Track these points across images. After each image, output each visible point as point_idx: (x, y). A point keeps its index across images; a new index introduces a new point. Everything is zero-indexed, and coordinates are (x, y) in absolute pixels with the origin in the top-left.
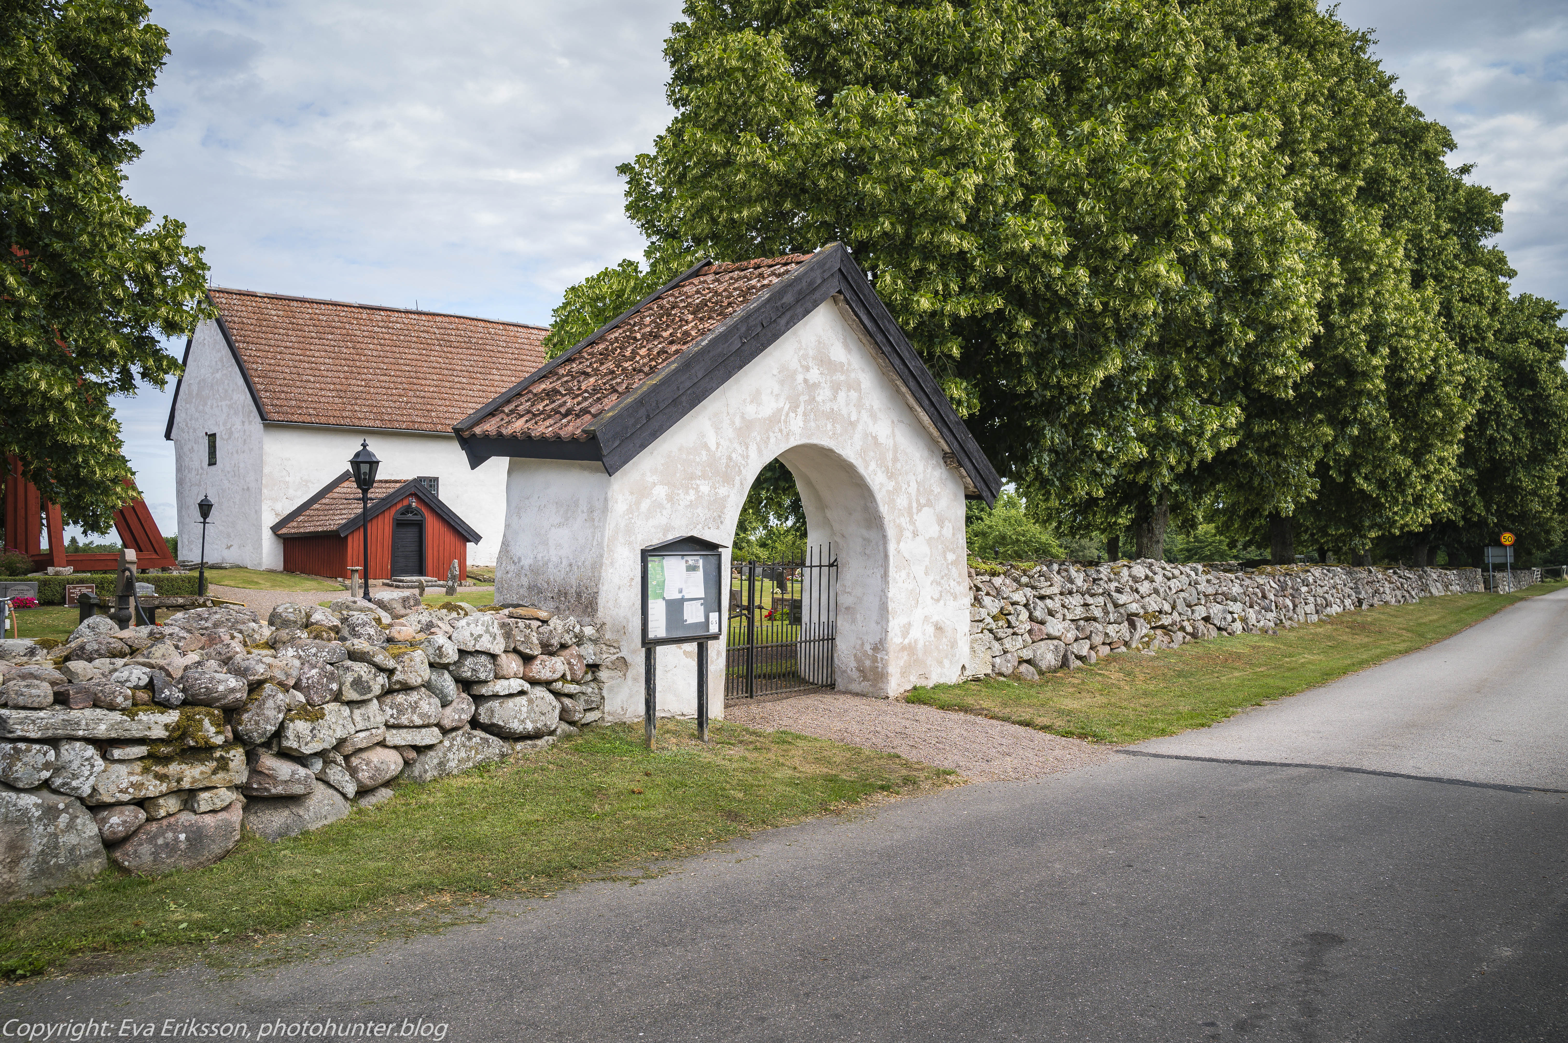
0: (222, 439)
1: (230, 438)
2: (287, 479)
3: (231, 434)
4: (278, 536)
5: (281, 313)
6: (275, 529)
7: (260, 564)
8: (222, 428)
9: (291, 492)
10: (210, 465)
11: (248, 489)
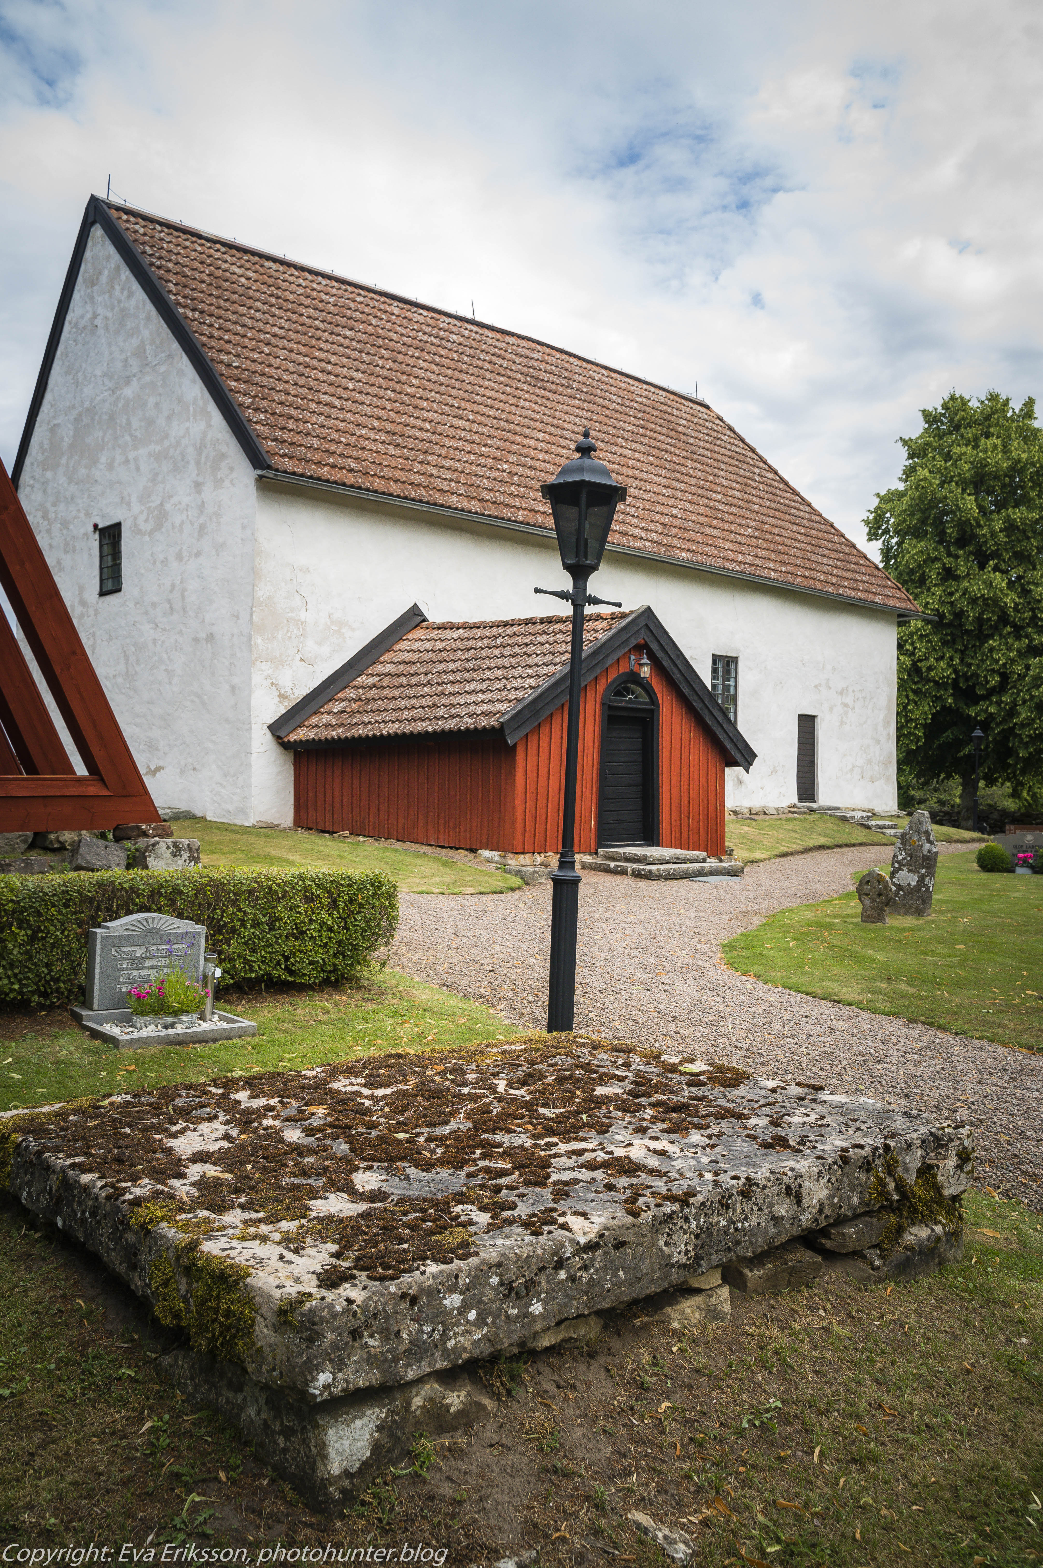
0: (138, 531)
1: (159, 526)
2: (303, 615)
3: (161, 517)
4: (285, 745)
5: (250, 274)
6: (277, 729)
7: (243, 811)
8: (136, 508)
9: (310, 646)
10: (102, 594)
11: (210, 638)
